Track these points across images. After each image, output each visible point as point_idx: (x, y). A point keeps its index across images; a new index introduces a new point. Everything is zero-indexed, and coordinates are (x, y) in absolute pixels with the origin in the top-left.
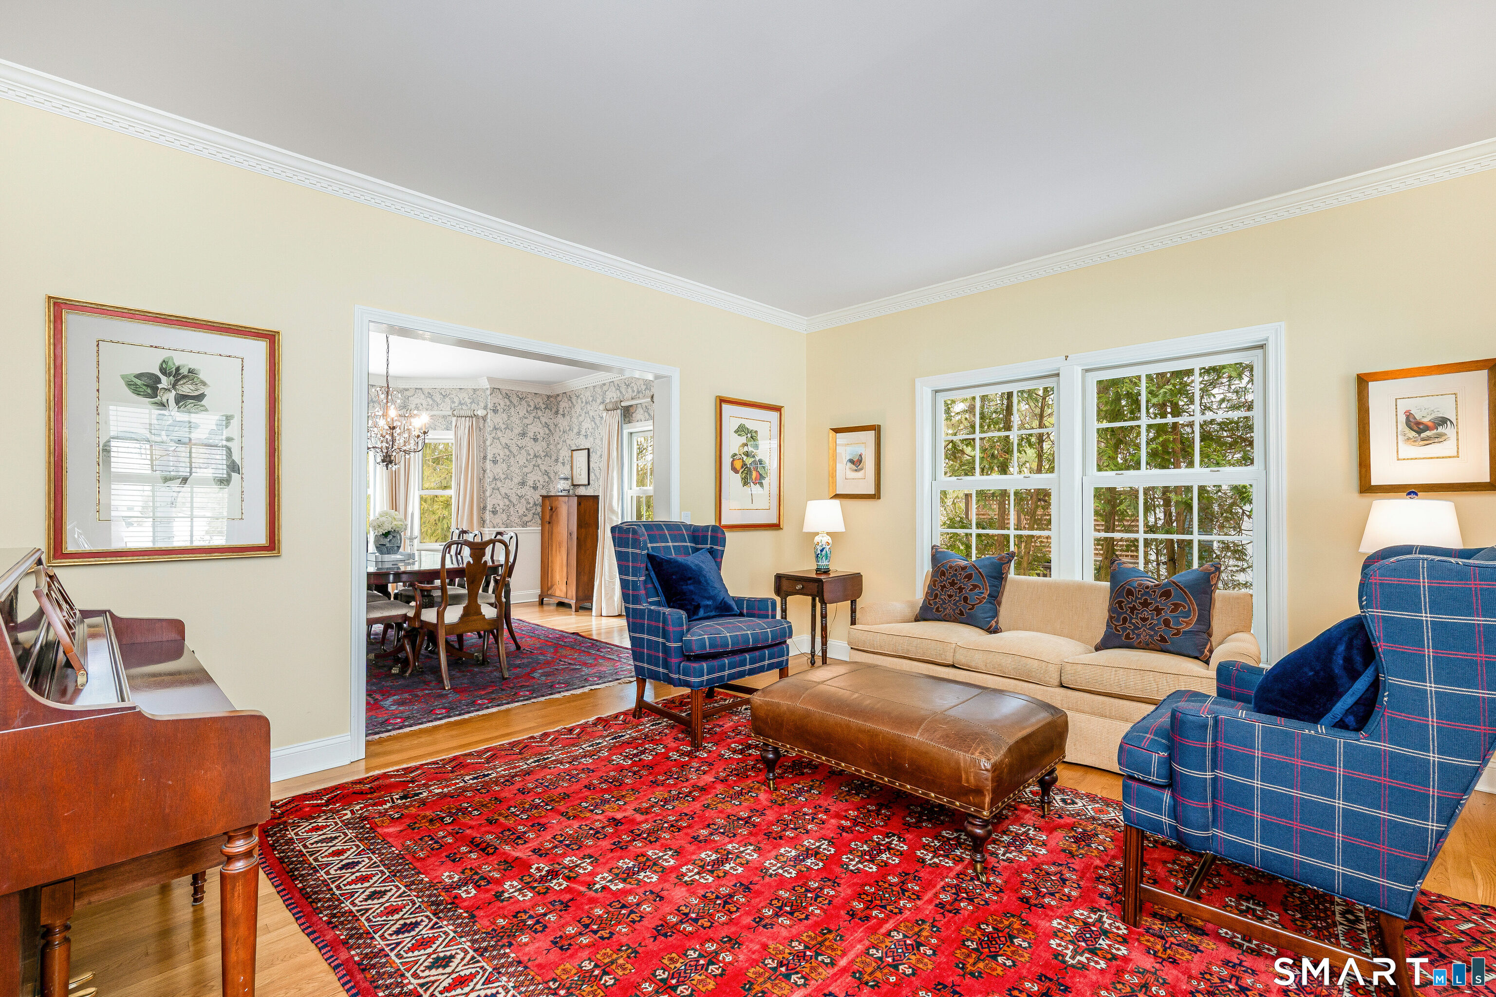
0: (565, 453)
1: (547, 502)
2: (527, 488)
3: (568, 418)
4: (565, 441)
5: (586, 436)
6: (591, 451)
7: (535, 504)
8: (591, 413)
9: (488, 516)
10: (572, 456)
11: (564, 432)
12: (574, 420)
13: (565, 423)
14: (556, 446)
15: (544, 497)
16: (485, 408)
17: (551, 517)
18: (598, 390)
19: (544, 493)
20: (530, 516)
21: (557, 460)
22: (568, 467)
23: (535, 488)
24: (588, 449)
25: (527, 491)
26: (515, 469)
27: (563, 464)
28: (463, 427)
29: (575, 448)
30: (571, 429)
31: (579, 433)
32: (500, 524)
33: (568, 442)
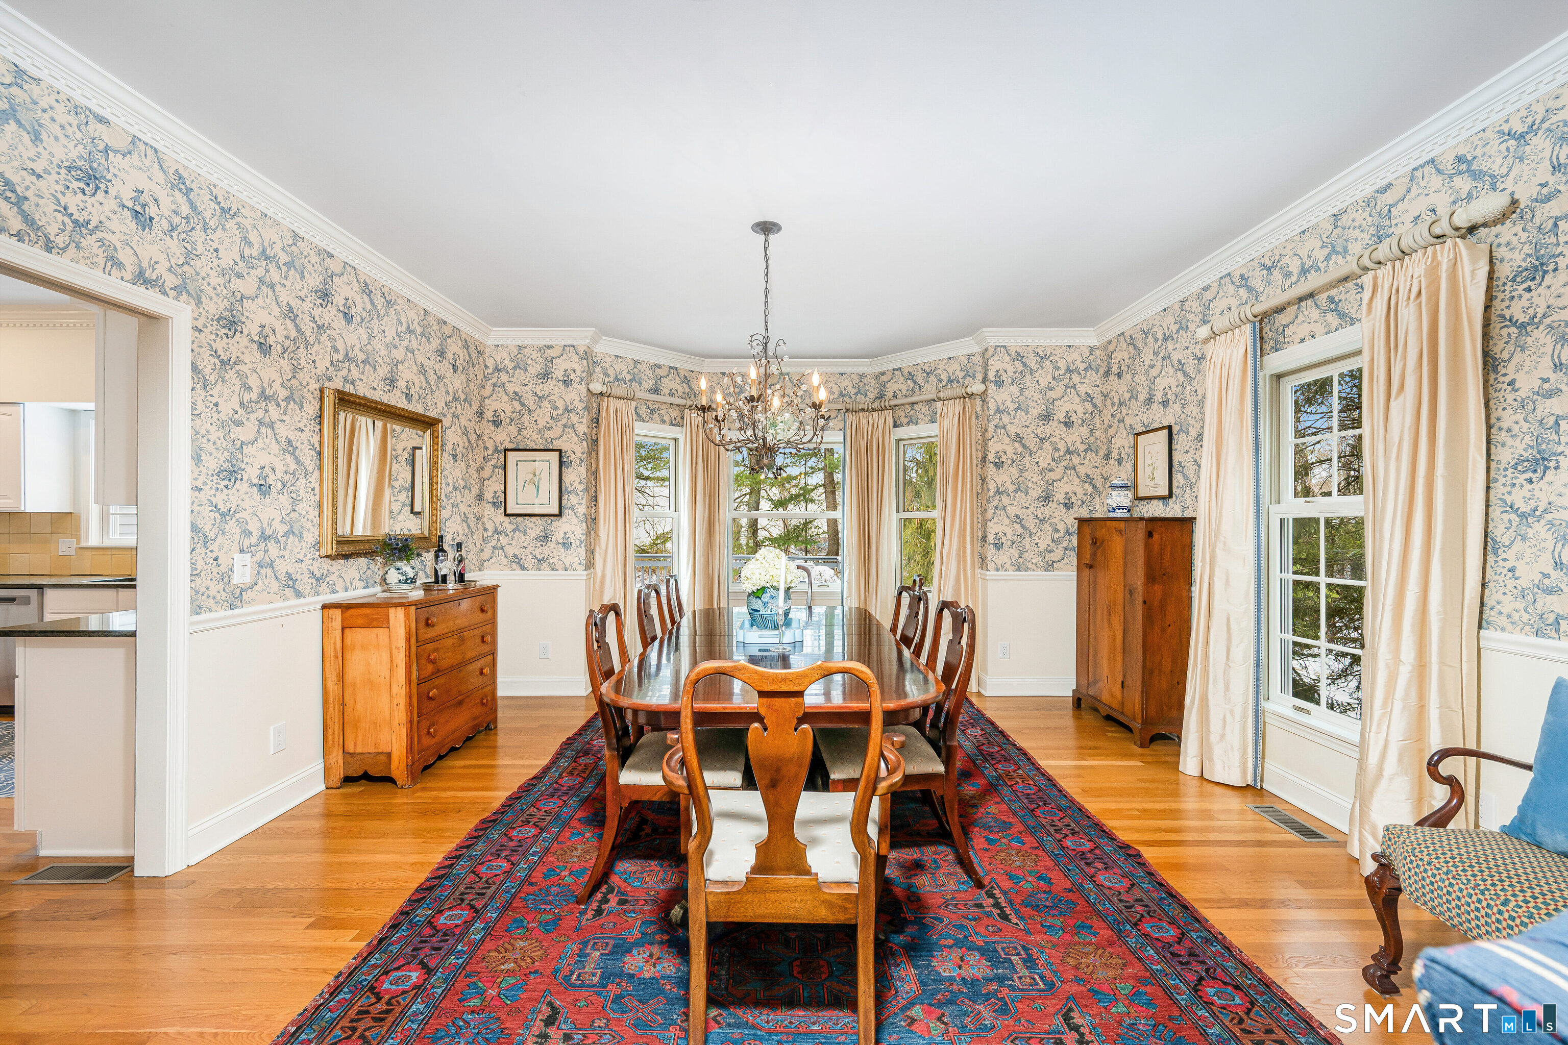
0: (1122, 441)
1: (1087, 531)
2: (1055, 505)
3: (1129, 377)
4: (1122, 421)
5: (1165, 404)
6: (1175, 429)
7: (1068, 533)
8: (1175, 357)
9: (991, 552)
10: (1135, 446)
11: (1120, 404)
12: (1141, 378)
13: (1124, 388)
14: (1106, 431)
15: (1082, 521)
16: (984, 381)
17: (1094, 555)
18: (1194, 305)
19: (1085, 513)
20: (1059, 553)
21: (1107, 456)
22: (1129, 466)
23: (1068, 505)
24: (1170, 428)
25: (1055, 511)
26: (1032, 475)
27: (1120, 461)
28: (950, 414)
29: (1141, 429)
30: (1134, 397)
31: (1149, 401)
32: (1007, 566)
33: (1128, 421)
